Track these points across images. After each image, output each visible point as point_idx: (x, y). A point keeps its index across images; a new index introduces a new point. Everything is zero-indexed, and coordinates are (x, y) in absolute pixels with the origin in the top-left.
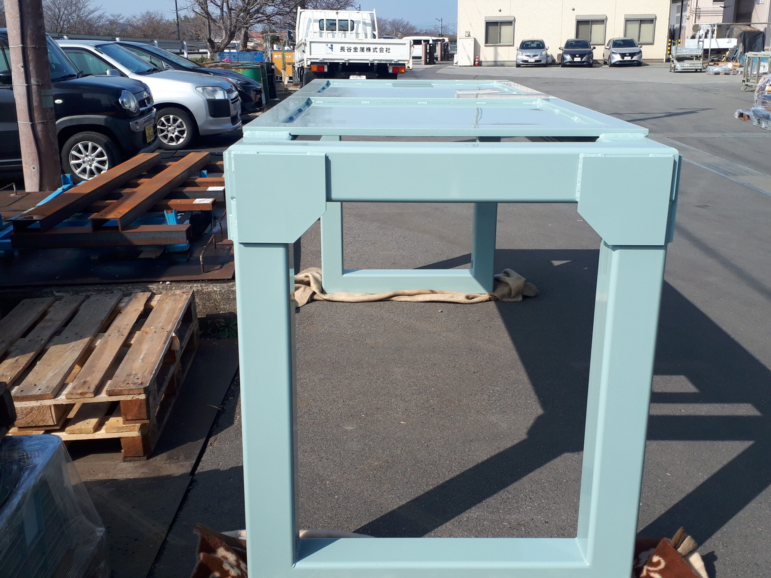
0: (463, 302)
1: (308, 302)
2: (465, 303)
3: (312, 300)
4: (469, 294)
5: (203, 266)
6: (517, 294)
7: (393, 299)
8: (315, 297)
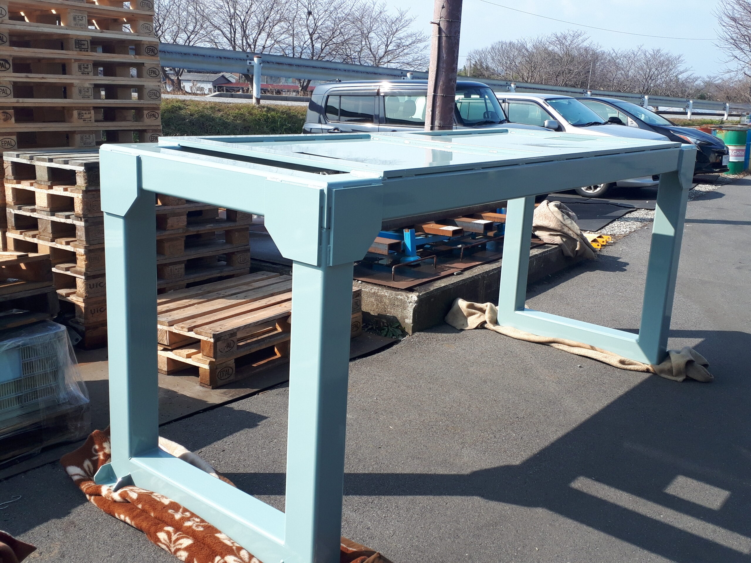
0: (614, 365)
1: (477, 328)
2: (617, 366)
3: (482, 326)
4: (626, 359)
5: (394, 276)
6: (679, 374)
7: (552, 344)
8: (486, 326)
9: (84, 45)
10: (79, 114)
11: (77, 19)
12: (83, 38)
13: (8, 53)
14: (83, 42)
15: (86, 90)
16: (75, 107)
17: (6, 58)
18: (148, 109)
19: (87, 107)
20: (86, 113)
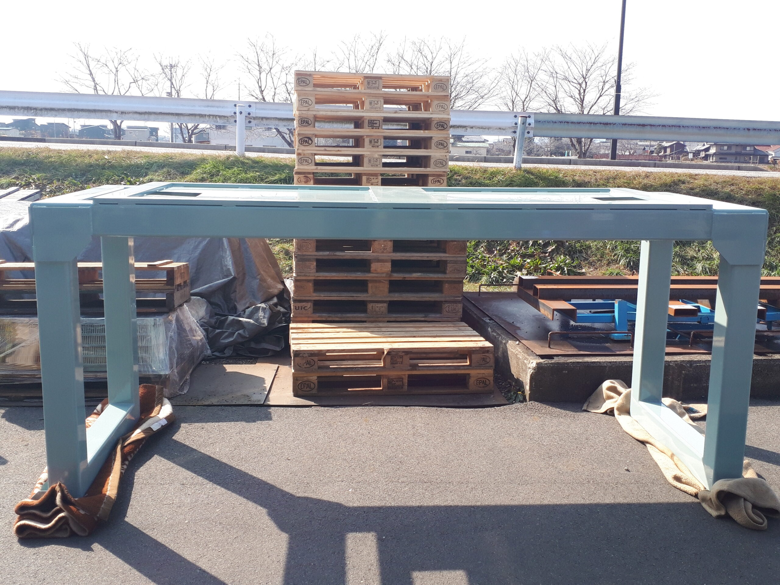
1: (605, 413)
3: (612, 412)
7: (646, 444)
9: (376, 123)
10: (368, 179)
11: (373, 103)
12: (376, 119)
13: (312, 133)
14: (375, 122)
15: (375, 160)
16: (364, 174)
17: (310, 136)
18: (433, 175)
19: (375, 174)
20: (374, 179)
